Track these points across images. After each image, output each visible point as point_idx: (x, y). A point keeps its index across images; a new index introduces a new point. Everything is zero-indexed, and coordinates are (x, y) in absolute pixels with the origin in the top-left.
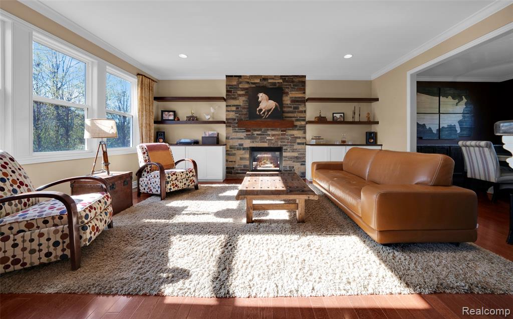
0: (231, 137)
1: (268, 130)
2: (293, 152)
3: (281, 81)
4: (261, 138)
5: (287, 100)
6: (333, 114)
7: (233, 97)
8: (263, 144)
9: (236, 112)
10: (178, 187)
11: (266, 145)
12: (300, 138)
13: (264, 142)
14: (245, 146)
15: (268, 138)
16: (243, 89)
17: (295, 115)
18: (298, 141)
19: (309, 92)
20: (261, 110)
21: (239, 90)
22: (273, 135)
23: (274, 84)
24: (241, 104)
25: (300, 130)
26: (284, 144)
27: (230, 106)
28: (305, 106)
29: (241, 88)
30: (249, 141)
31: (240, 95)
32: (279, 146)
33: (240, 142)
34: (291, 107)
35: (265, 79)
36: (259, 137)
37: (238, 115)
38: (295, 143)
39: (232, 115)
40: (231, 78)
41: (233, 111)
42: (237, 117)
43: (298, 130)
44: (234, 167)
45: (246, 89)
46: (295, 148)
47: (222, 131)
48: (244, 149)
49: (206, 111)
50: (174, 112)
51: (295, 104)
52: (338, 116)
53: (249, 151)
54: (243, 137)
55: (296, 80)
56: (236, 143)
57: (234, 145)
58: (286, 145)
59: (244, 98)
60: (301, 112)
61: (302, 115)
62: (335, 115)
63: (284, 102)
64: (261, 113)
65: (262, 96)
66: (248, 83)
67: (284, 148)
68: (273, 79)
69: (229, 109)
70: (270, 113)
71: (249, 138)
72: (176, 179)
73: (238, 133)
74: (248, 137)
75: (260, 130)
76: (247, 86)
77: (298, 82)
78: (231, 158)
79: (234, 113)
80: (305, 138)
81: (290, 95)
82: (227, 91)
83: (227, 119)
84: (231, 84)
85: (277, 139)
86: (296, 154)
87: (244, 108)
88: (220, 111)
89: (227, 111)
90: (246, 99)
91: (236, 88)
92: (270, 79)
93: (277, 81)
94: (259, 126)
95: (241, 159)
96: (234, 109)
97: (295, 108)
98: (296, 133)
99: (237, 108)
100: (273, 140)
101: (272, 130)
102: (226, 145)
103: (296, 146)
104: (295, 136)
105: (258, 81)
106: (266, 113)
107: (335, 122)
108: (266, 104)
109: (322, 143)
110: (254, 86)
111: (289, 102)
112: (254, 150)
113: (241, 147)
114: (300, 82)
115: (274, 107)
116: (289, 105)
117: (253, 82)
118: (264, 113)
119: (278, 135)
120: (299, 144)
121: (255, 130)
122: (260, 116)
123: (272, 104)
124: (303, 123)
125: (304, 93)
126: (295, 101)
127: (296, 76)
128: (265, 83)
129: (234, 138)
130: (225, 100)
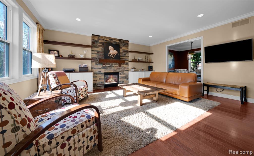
0: (94, 68)
1: (113, 64)
2: (123, 74)
3: (119, 41)
4: (110, 68)
5: (121, 51)
6: (138, 58)
7: (96, 46)
8: (110, 71)
9: (97, 54)
11: (112, 71)
12: (126, 68)
13: (111, 70)
14: (101, 72)
15: (113, 68)
16: (101, 43)
17: (124, 58)
18: (126, 69)
19: (130, 48)
20: (110, 54)
21: (99, 43)
22: (115, 67)
23: (116, 43)
24: (100, 51)
25: (127, 64)
26: (120, 71)
27: (94, 51)
28: (128, 54)
29: (100, 42)
30: (104, 69)
31: (99, 46)
32: (118, 72)
33: (99, 70)
34: (123, 54)
35: (112, 39)
36: (109, 67)
37: (98, 56)
38: (124, 70)
39: (95, 56)
40: (94, 36)
41: (96, 54)
42: (98, 57)
43: (126, 64)
44: (96, 84)
45: (103, 43)
46: (124, 73)
47: (89, 64)
48: (101, 74)
49: (79, 52)
50: (58, 51)
51: (125, 53)
52: (140, 59)
53: (103, 75)
54: (101, 68)
56: (97, 71)
57: (96, 72)
58: (121, 71)
59: (101, 48)
60: (127, 56)
61: (127, 58)
62: (139, 59)
63: (120, 52)
64: (111, 56)
65: (110, 47)
66: (103, 40)
67: (120, 73)
69: (93, 52)
70: (114, 56)
71: (104, 68)
72: (82, 92)
73: (98, 66)
74: (103, 68)
75: (109, 64)
76: (103, 41)
77: (126, 43)
78: (95, 79)
79: (96, 55)
80: (128, 68)
81: (123, 49)
82: (92, 43)
83: (92, 58)
84: (94, 39)
85: (117, 68)
86: (124, 75)
87: (101, 53)
89: (92, 53)
90: (102, 48)
91: (97, 42)
92: (114, 40)
93: (117, 41)
94: (109, 62)
95: (100, 79)
96: (96, 52)
98: (125, 66)
99: (98, 52)
100: (115, 69)
101: (115, 64)
102: (93, 72)
103: (125, 72)
104: (125, 67)
105: (108, 40)
106: (113, 56)
107: (139, 61)
108: (112, 51)
109: (136, 70)
110: (107, 42)
112: (106, 74)
113: (100, 73)
115: (116, 54)
116: (122, 53)
117: (106, 40)
118: (112, 56)
120: (126, 71)
121: (107, 64)
122: (110, 58)
123: (115, 52)
124: (128, 61)
125: (128, 48)
126: (124, 51)
127: (125, 40)
128: (112, 41)
129: (96, 68)
130: (91, 47)
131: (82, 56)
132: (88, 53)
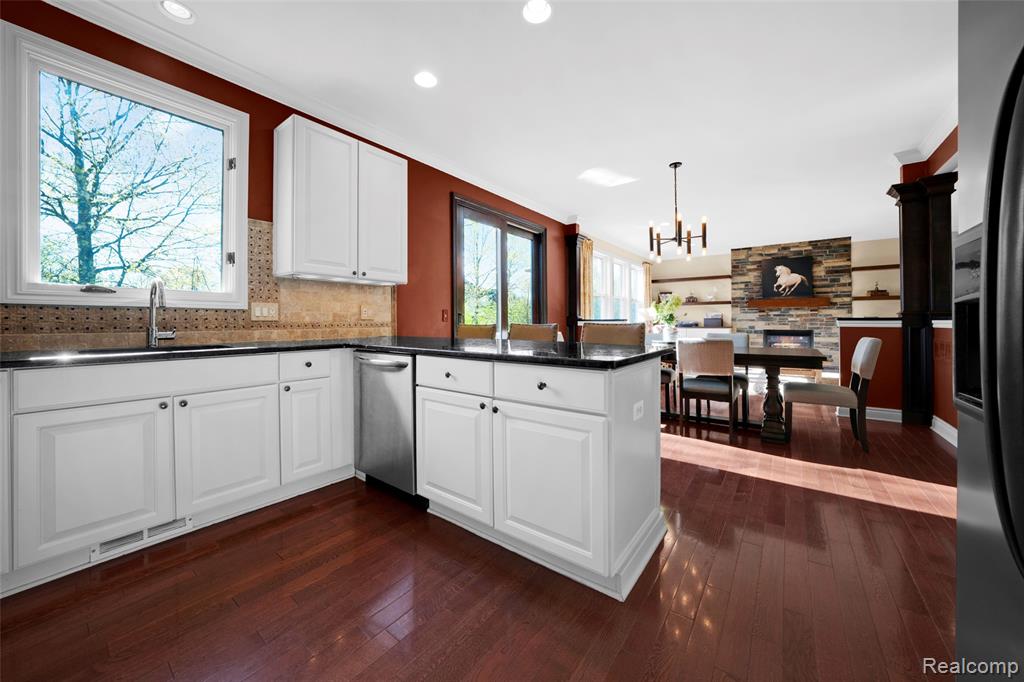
0: (738, 319)
1: (790, 309)
2: (829, 336)
3: (810, 248)
4: (780, 319)
5: (819, 271)
7: (740, 272)
8: (783, 326)
9: (745, 290)
11: (787, 328)
13: (784, 324)
14: (757, 329)
15: (790, 319)
16: (753, 263)
17: (833, 289)
19: (857, 259)
20: (780, 286)
21: (749, 265)
22: (798, 316)
23: (800, 253)
24: (752, 280)
25: (842, 308)
26: (816, 326)
27: (736, 283)
28: (850, 276)
29: (751, 262)
30: (764, 323)
31: (750, 270)
32: (807, 329)
33: (751, 324)
34: (826, 280)
35: (785, 248)
36: (778, 318)
37: (747, 293)
38: (832, 325)
39: (740, 294)
40: (739, 251)
41: (741, 289)
42: (747, 295)
43: (838, 308)
45: (760, 262)
46: (832, 331)
47: (726, 312)
48: (756, 332)
49: (706, 291)
50: (671, 293)
51: (834, 276)
53: (762, 335)
54: (755, 318)
55: (836, 244)
56: (746, 325)
57: (742, 327)
58: (818, 328)
59: (755, 274)
60: (844, 285)
61: (845, 289)
63: (815, 274)
64: (781, 290)
65: (781, 270)
66: (761, 255)
67: (816, 331)
68: (797, 246)
69: (736, 286)
70: (793, 289)
71: (763, 320)
73: (748, 314)
74: (761, 318)
75: (780, 310)
76: (759, 259)
77: (842, 247)
79: (742, 291)
81: (825, 265)
82: (733, 267)
83: (733, 299)
84: (738, 258)
85: (805, 320)
86: (834, 340)
87: (755, 285)
88: (725, 290)
89: (733, 289)
90: (759, 274)
91: (745, 262)
92: (793, 247)
93: (803, 249)
94: (777, 305)
95: (753, 343)
96: (743, 286)
97: (832, 280)
98: (834, 312)
99: (746, 286)
100: (797, 321)
101: (797, 309)
102: (731, 327)
104: (834, 316)
105: (776, 251)
106: (787, 290)
108: (786, 278)
110: (770, 258)
111: (823, 274)
112: (768, 333)
113: (753, 330)
114: (840, 246)
115: (799, 282)
116: (823, 278)
117: (769, 253)
118: (784, 290)
119: (806, 315)
121: (771, 310)
122: (779, 294)
123: (796, 278)
124: (847, 299)
125: (849, 260)
126: (832, 271)
127: (835, 239)
128: (785, 253)
129: (743, 320)
130: (729, 277)
131: (710, 298)
132: (723, 289)
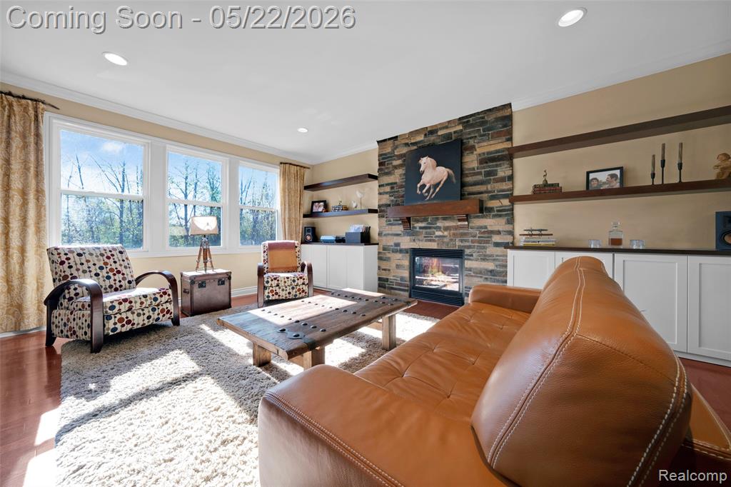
0: (384, 233)
1: (437, 219)
2: (483, 260)
3: (460, 127)
4: (426, 233)
5: (471, 161)
6: (588, 173)
7: (386, 171)
8: (430, 243)
9: (391, 194)
10: (279, 296)
11: (434, 246)
12: (499, 233)
13: (430, 241)
14: (403, 247)
15: (438, 233)
16: (400, 156)
17: (489, 187)
18: (496, 239)
19: (520, 136)
20: (424, 186)
21: (395, 160)
22: (446, 229)
23: (449, 136)
24: (398, 181)
25: (500, 216)
26: (467, 244)
27: (383, 186)
28: (512, 165)
29: (397, 156)
30: (408, 238)
31: (396, 167)
32: (457, 248)
33: (396, 240)
34: (480, 173)
35: (431, 131)
36: (424, 231)
37: (393, 198)
38: (487, 242)
39: (386, 199)
40: (385, 143)
41: (387, 193)
42: (392, 201)
43: (495, 216)
44: (388, 279)
45: (406, 155)
46: (488, 253)
47: (374, 222)
48: (401, 251)
50: (325, 202)
51: (489, 166)
52: (602, 177)
53: (408, 255)
54: (400, 232)
55: (491, 118)
56: (390, 242)
57: (388, 244)
58: (469, 247)
59: (401, 171)
60: (502, 180)
61: (505, 186)
62: (592, 176)
63: (466, 166)
64: (424, 191)
65: (426, 162)
66: (407, 145)
67: (467, 251)
68: (446, 127)
69: (383, 190)
70: (437, 190)
71: (409, 234)
72: (278, 285)
73: (393, 227)
74: (407, 232)
75: (425, 220)
76: (404, 150)
77: (499, 120)
78: (385, 265)
79: (388, 196)
80: (511, 233)
81: (479, 151)
82: (381, 164)
83: (379, 206)
84: (384, 152)
85: (454, 234)
86: (490, 266)
87: (401, 187)
89: (380, 194)
90: (404, 172)
91: (391, 157)
92: (441, 129)
93: (452, 130)
94: (423, 214)
95: (398, 266)
96: (388, 189)
97: (488, 174)
98: (490, 223)
99: (392, 188)
100: (444, 237)
101: (444, 219)
102: (378, 244)
103: (491, 250)
104: (490, 229)
105: (420, 138)
106: (432, 191)
107: (591, 192)
108: (433, 173)
110: (415, 147)
111: (475, 165)
112: (416, 252)
113: (397, 249)
114: (497, 119)
115: (445, 179)
116: (477, 171)
117: (414, 141)
118: (428, 191)
119: (456, 228)
120: (497, 245)
121: (417, 221)
123: (442, 173)
124: (506, 202)
125: (511, 138)
126: (490, 159)
127: (490, 110)
128: (432, 138)
129: (389, 234)
130: (376, 177)
132: (370, 194)
